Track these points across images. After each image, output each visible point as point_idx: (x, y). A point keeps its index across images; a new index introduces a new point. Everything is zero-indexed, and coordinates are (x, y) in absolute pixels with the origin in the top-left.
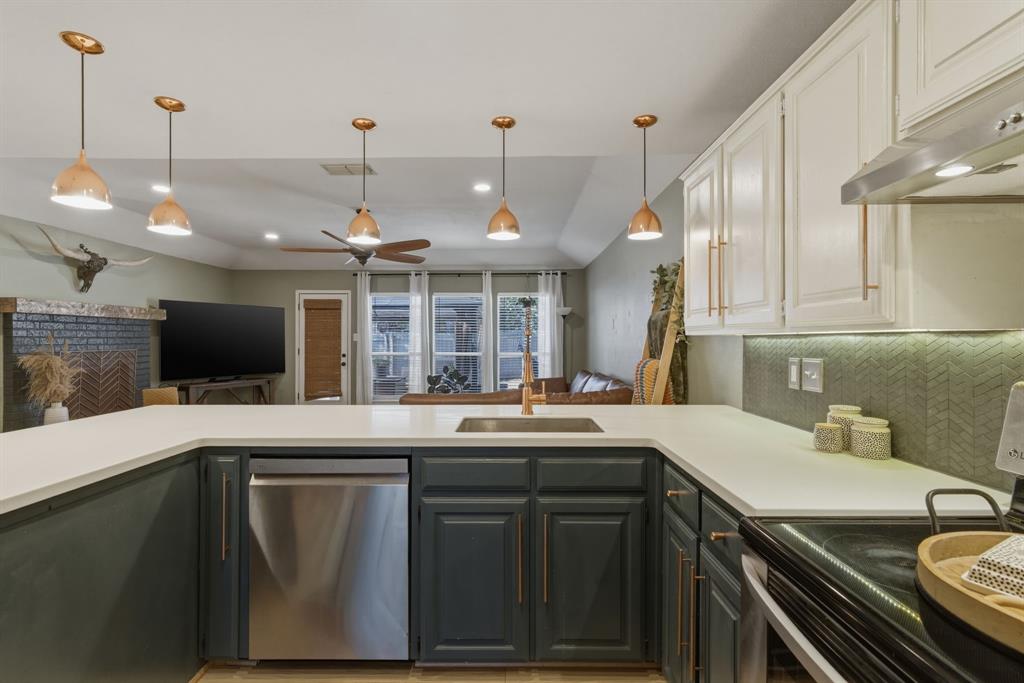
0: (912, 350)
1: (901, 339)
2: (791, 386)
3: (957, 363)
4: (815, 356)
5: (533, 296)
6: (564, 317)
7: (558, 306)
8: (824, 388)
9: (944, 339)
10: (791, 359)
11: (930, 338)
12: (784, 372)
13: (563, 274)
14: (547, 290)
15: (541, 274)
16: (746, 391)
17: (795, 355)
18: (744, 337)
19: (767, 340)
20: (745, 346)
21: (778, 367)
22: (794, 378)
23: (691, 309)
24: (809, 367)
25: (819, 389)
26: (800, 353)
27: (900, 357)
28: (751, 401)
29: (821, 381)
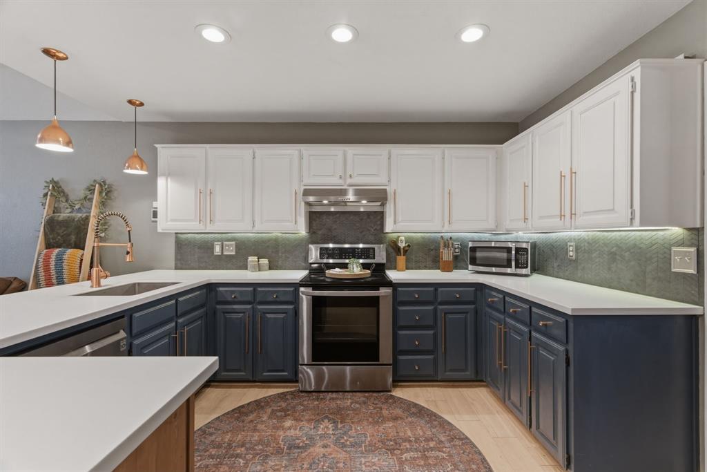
1: (270, 235)
2: (215, 254)
3: (288, 241)
4: (232, 241)
8: (236, 252)
9: (284, 235)
10: (216, 243)
11: (280, 235)
12: (212, 248)
16: (176, 259)
17: (218, 241)
18: (176, 233)
19: (196, 235)
20: (176, 237)
21: (207, 247)
22: (217, 250)
23: (169, 219)
24: (226, 245)
25: (234, 253)
26: (222, 241)
27: (269, 240)
28: (182, 264)
29: (234, 251)
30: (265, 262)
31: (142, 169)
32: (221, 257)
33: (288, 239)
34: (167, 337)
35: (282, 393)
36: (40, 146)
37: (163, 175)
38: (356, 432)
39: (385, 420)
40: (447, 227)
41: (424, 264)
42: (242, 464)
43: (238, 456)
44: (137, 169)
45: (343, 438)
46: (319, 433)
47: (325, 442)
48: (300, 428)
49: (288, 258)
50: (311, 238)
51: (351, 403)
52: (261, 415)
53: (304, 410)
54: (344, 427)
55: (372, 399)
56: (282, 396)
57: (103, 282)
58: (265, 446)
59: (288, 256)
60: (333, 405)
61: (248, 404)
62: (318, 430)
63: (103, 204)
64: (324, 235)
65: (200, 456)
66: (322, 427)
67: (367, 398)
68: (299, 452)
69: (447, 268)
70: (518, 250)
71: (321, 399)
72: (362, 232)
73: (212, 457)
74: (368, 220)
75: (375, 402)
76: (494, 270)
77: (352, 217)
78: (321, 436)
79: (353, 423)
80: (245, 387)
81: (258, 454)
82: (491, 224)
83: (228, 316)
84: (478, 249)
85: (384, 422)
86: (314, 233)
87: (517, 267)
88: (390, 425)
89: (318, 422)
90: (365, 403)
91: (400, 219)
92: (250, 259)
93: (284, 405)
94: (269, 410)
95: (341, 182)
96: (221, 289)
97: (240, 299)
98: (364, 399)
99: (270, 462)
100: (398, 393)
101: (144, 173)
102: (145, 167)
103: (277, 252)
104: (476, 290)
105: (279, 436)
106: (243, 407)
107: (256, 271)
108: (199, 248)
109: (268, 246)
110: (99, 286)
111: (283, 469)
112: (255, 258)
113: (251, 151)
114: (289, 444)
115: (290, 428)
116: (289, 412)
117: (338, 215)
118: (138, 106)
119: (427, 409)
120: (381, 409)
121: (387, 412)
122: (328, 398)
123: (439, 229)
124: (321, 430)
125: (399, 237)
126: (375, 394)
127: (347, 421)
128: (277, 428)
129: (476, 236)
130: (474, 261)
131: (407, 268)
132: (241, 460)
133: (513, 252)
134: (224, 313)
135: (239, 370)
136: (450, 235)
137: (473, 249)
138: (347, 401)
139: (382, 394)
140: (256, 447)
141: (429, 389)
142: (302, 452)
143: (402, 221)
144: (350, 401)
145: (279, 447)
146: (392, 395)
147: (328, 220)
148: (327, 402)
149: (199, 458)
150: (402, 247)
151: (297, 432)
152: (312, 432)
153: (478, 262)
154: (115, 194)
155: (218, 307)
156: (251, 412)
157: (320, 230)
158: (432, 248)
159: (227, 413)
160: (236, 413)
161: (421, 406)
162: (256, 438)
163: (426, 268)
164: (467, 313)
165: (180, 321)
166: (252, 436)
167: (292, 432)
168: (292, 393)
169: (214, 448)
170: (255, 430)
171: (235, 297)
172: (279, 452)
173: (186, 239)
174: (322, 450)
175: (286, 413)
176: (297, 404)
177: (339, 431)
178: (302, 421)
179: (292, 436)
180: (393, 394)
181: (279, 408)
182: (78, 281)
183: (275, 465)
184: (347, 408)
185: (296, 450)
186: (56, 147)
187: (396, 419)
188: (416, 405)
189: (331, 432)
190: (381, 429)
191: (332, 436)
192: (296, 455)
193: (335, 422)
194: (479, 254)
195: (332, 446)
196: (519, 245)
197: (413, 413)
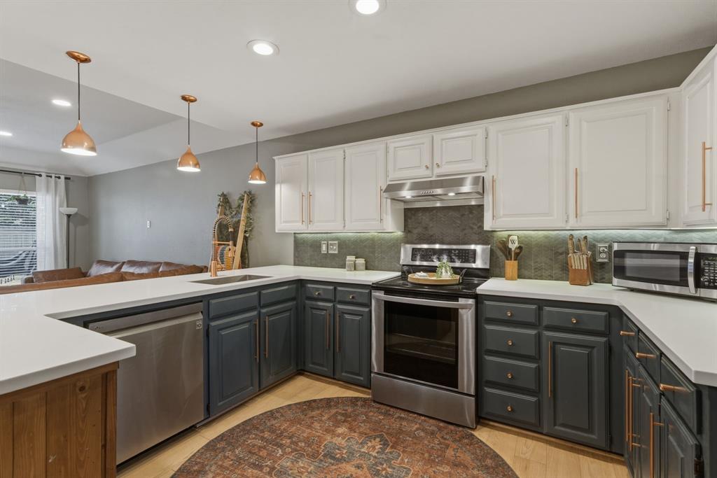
0: (371, 237)
1: (367, 234)
2: (322, 252)
4: (335, 240)
5: (29, 195)
6: (69, 216)
7: (61, 206)
8: (339, 251)
9: (380, 234)
10: (323, 242)
11: (376, 234)
12: (320, 247)
13: (66, 178)
14: (48, 191)
15: (40, 175)
16: (295, 256)
17: (324, 240)
18: (295, 233)
19: (309, 235)
20: (295, 237)
21: (316, 245)
22: (324, 248)
23: (282, 220)
24: (331, 245)
25: (336, 252)
26: (327, 240)
27: (367, 239)
28: (298, 261)
29: (337, 249)
30: (361, 261)
31: (261, 179)
32: (327, 255)
33: (383, 239)
34: (249, 323)
35: (356, 398)
36: (181, 169)
37: (278, 183)
38: (400, 464)
39: (444, 461)
40: (572, 223)
41: (548, 273)
42: (278, 455)
43: (281, 446)
44: (257, 179)
45: (383, 465)
46: (363, 450)
47: (362, 462)
48: (349, 439)
49: (384, 258)
50: (406, 237)
51: (417, 429)
52: (323, 414)
53: (364, 421)
54: (391, 453)
55: (445, 431)
56: (354, 401)
57: (219, 273)
58: (307, 445)
59: (384, 256)
60: (396, 425)
61: (321, 400)
62: (363, 447)
63: (249, 210)
64: (419, 234)
65: (256, 435)
66: (370, 444)
67: (440, 429)
68: (331, 463)
69: (578, 280)
70: (698, 256)
71: (390, 414)
72: (464, 230)
73: (263, 438)
74: (471, 216)
75: (445, 437)
76: (657, 287)
77: (450, 214)
78: (363, 455)
79: (404, 452)
80: (329, 383)
81: (296, 450)
82: (657, 216)
83: (314, 311)
84: (628, 254)
85: (441, 463)
86: (409, 231)
87: (698, 285)
88: (445, 471)
89: (370, 438)
90: (433, 433)
91: (502, 214)
92: (349, 258)
93: (350, 409)
94: (333, 411)
95: (428, 173)
96: (309, 285)
97: (323, 296)
98: (436, 429)
99: (300, 463)
100: (483, 435)
101: (264, 182)
102: (263, 177)
103: (373, 252)
104: (610, 315)
105: (326, 440)
106: (315, 401)
107: (351, 271)
108: (311, 246)
109: (365, 246)
110: (216, 276)
111: (306, 473)
112: (353, 258)
113: (342, 152)
114: (328, 451)
115: (339, 436)
116: (349, 419)
117: (434, 211)
118: (259, 126)
119: (509, 467)
120: (447, 446)
121: (453, 453)
122: (396, 416)
123: (561, 225)
124: (366, 447)
125: (509, 236)
126: (452, 427)
127: (399, 447)
128: (328, 431)
129: (626, 234)
130: (621, 272)
131: (520, 277)
132: (280, 451)
133: (691, 260)
134: (311, 308)
135: (322, 366)
136: (584, 233)
137: (621, 254)
138: (413, 426)
139: (461, 429)
140: (299, 443)
141: (529, 441)
142: (333, 465)
143: (505, 215)
144: (417, 426)
145: (318, 451)
146: (472, 435)
147: (424, 218)
148: (393, 420)
149: (254, 436)
150: (513, 249)
151: (343, 442)
152: (356, 447)
153: (628, 274)
154: (257, 202)
155: (307, 302)
156: (318, 408)
157: (415, 228)
158: (560, 251)
159: (299, 403)
160: (306, 405)
161: (503, 460)
162: (305, 435)
163: (551, 278)
164: (593, 347)
165: (264, 311)
166: (304, 432)
167: (338, 440)
168: (365, 400)
169: (269, 432)
170: (309, 427)
171: (319, 294)
172: (314, 456)
173: (302, 239)
174: (353, 469)
175: (347, 419)
176: (362, 413)
177: (384, 456)
178: (355, 432)
179: (336, 444)
180: (476, 433)
181: (343, 412)
182: (231, 269)
183: (303, 468)
184: (409, 434)
185: (329, 460)
186: (189, 169)
187: (456, 465)
188: (496, 456)
189: (374, 454)
190: (431, 471)
191: (372, 458)
192: (327, 465)
193: (385, 444)
194: (629, 262)
195: (365, 469)
196: (702, 250)
197: (486, 465)
